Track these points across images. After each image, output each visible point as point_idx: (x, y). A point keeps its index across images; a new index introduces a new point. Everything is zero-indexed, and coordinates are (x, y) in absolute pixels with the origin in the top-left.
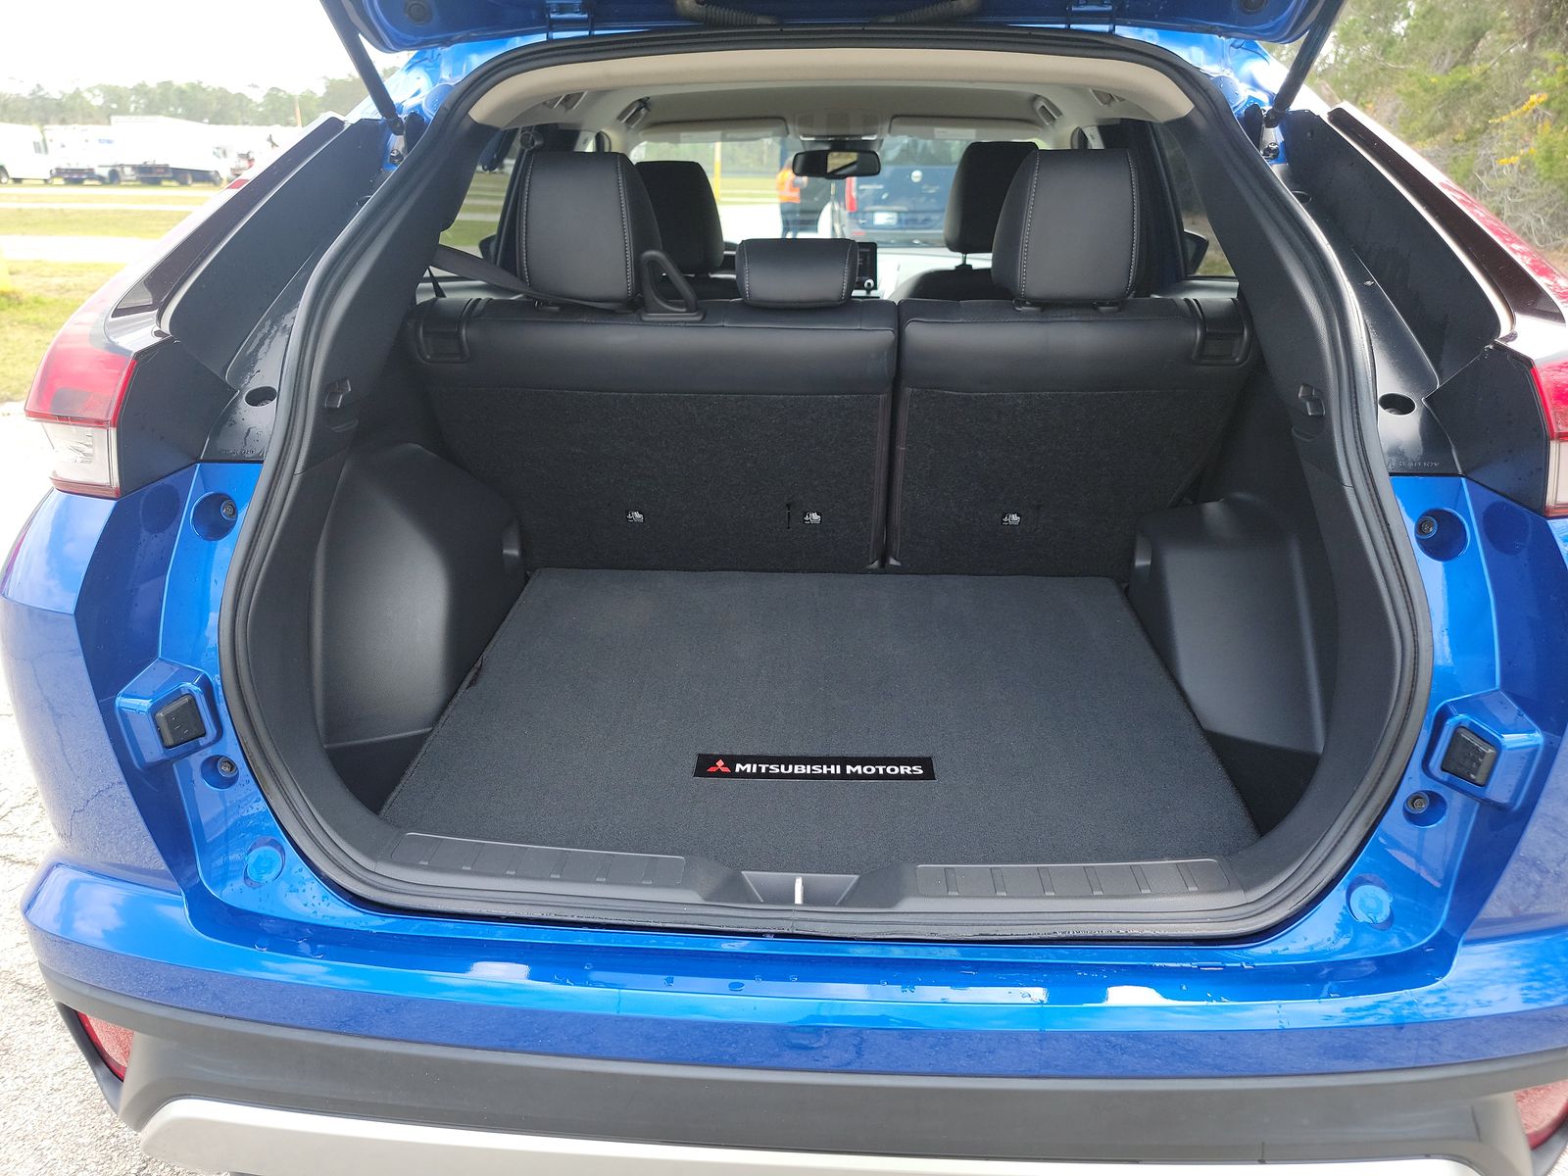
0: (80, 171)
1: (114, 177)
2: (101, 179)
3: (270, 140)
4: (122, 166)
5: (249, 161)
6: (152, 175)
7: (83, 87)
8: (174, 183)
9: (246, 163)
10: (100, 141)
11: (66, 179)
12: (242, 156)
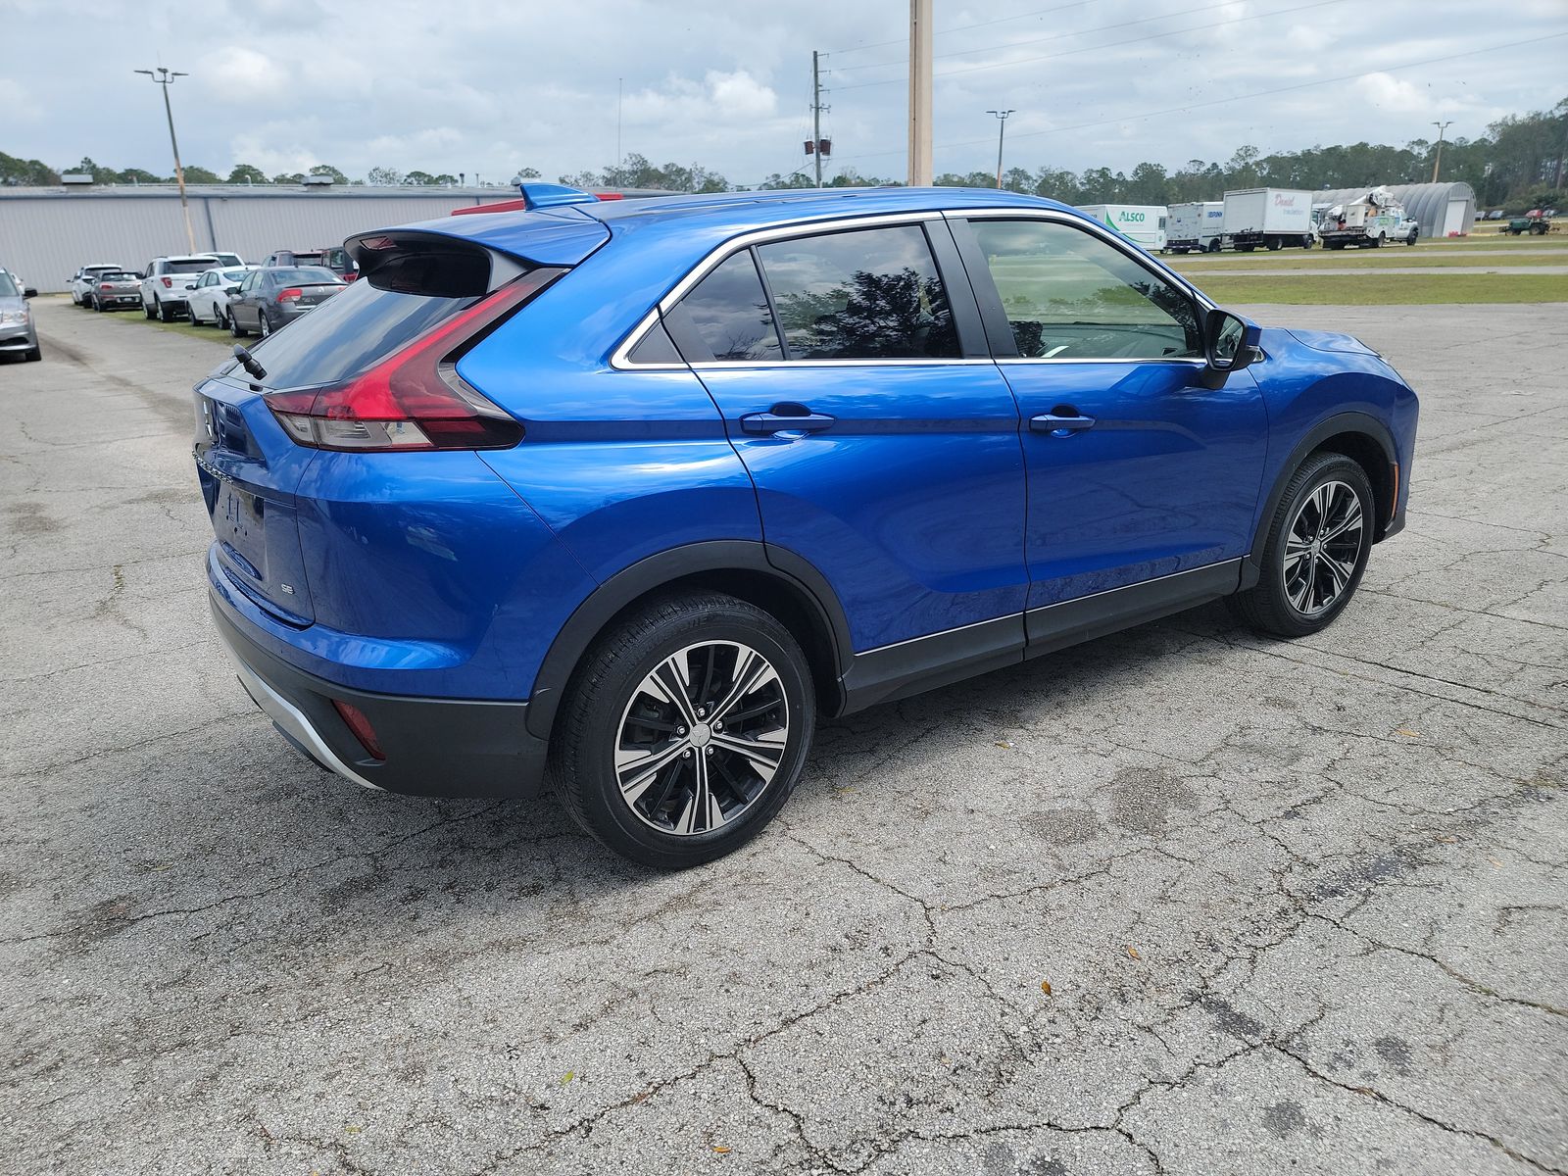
0: (1187, 242)
1: (1215, 246)
2: (1203, 248)
3: (1370, 201)
4: (1221, 235)
5: (1340, 223)
6: (1247, 242)
7: (1251, 161)
8: (1265, 248)
9: (1336, 225)
10: (1211, 215)
11: (1173, 250)
12: (1334, 218)
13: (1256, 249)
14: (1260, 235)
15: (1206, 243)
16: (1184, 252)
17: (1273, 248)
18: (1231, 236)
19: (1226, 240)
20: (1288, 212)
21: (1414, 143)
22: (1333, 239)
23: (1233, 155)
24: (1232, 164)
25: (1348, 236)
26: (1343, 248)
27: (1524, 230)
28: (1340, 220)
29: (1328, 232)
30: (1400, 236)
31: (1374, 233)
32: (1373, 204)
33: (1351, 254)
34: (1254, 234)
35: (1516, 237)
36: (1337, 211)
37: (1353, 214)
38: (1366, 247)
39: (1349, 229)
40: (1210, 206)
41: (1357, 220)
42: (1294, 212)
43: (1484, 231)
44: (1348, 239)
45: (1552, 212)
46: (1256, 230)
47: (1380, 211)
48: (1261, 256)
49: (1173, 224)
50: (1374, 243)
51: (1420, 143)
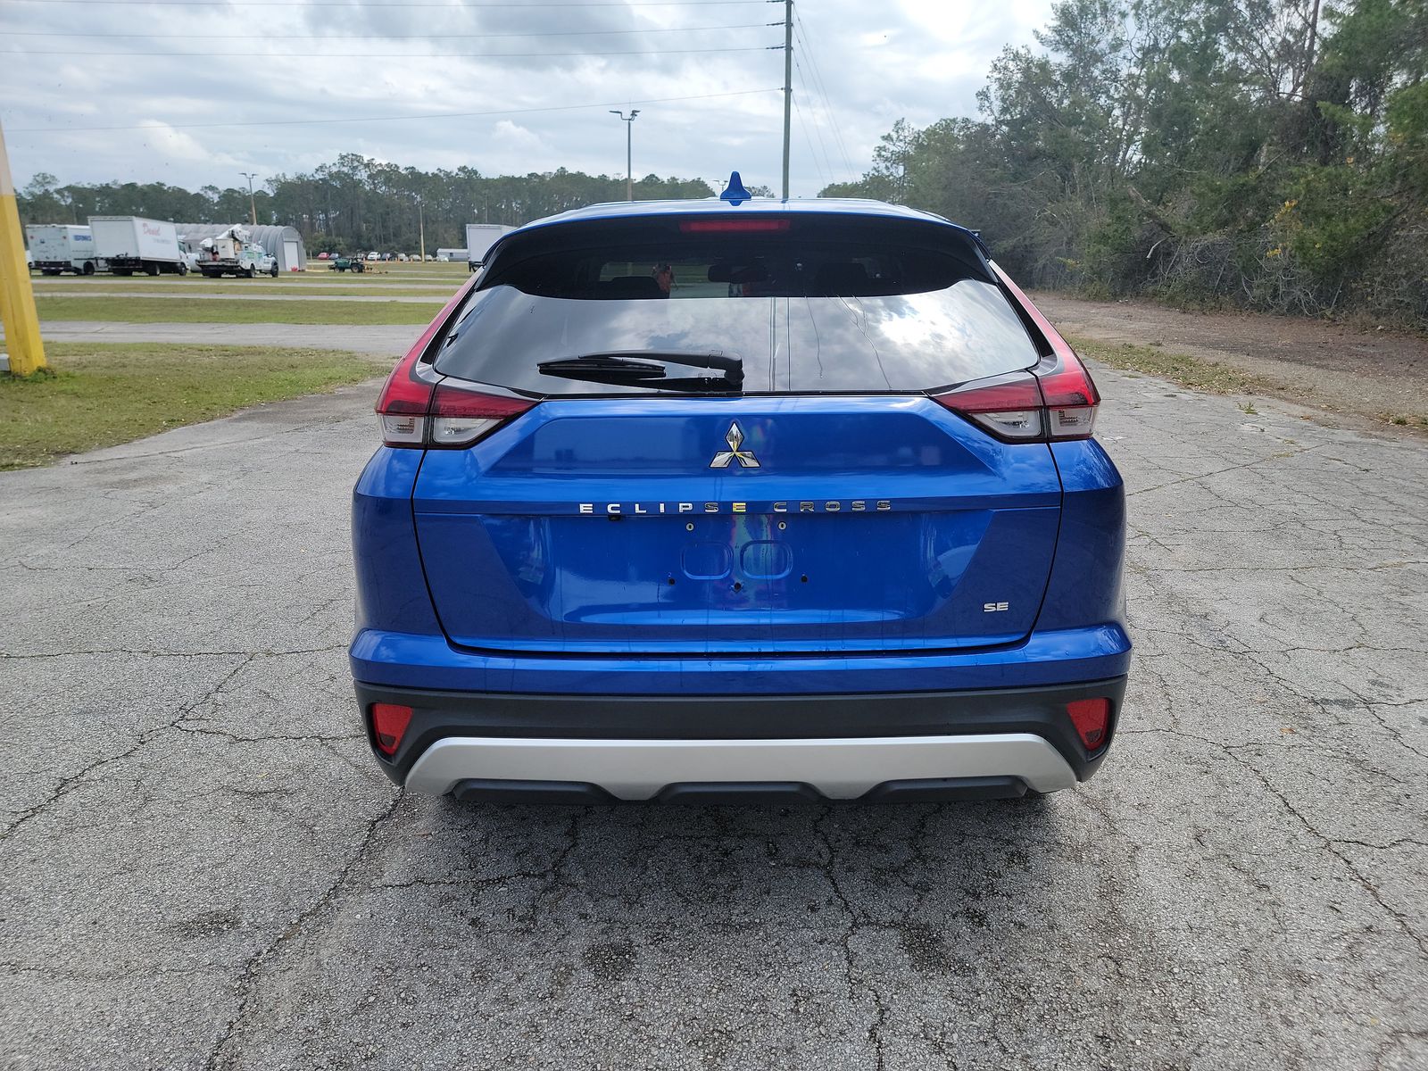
0: (57, 264)
2: (77, 270)
3: (232, 236)
4: (96, 259)
5: (214, 254)
6: (123, 266)
7: (51, 189)
8: (144, 274)
9: (209, 256)
10: (77, 238)
11: (43, 271)
12: (207, 250)
13: (134, 273)
14: (137, 260)
15: (80, 265)
16: (56, 273)
17: (152, 274)
18: (107, 260)
19: (102, 263)
20: (158, 241)
21: (206, 188)
22: (211, 268)
23: (30, 180)
24: (31, 189)
25: (223, 266)
26: (220, 277)
27: (347, 268)
28: (212, 250)
29: (205, 261)
30: (266, 269)
31: (246, 265)
32: (236, 239)
33: (227, 282)
34: (131, 260)
35: (342, 273)
36: (209, 243)
37: (223, 247)
38: (241, 277)
39: (223, 260)
40: (74, 229)
41: (228, 252)
42: (163, 241)
43: (316, 268)
44: (225, 269)
45: (388, 255)
46: (132, 255)
47: (243, 246)
48: (140, 281)
49: (36, 245)
50: (247, 274)
51: (212, 188)
